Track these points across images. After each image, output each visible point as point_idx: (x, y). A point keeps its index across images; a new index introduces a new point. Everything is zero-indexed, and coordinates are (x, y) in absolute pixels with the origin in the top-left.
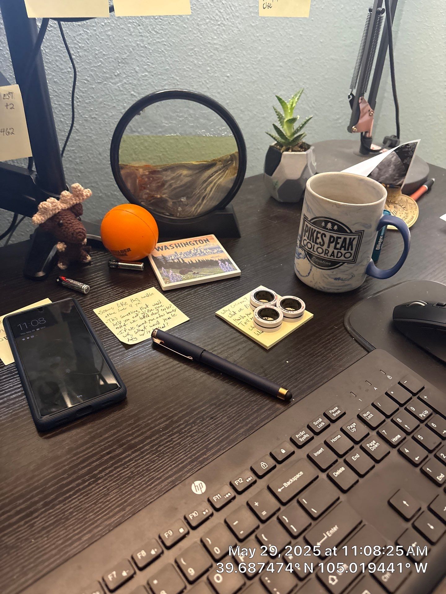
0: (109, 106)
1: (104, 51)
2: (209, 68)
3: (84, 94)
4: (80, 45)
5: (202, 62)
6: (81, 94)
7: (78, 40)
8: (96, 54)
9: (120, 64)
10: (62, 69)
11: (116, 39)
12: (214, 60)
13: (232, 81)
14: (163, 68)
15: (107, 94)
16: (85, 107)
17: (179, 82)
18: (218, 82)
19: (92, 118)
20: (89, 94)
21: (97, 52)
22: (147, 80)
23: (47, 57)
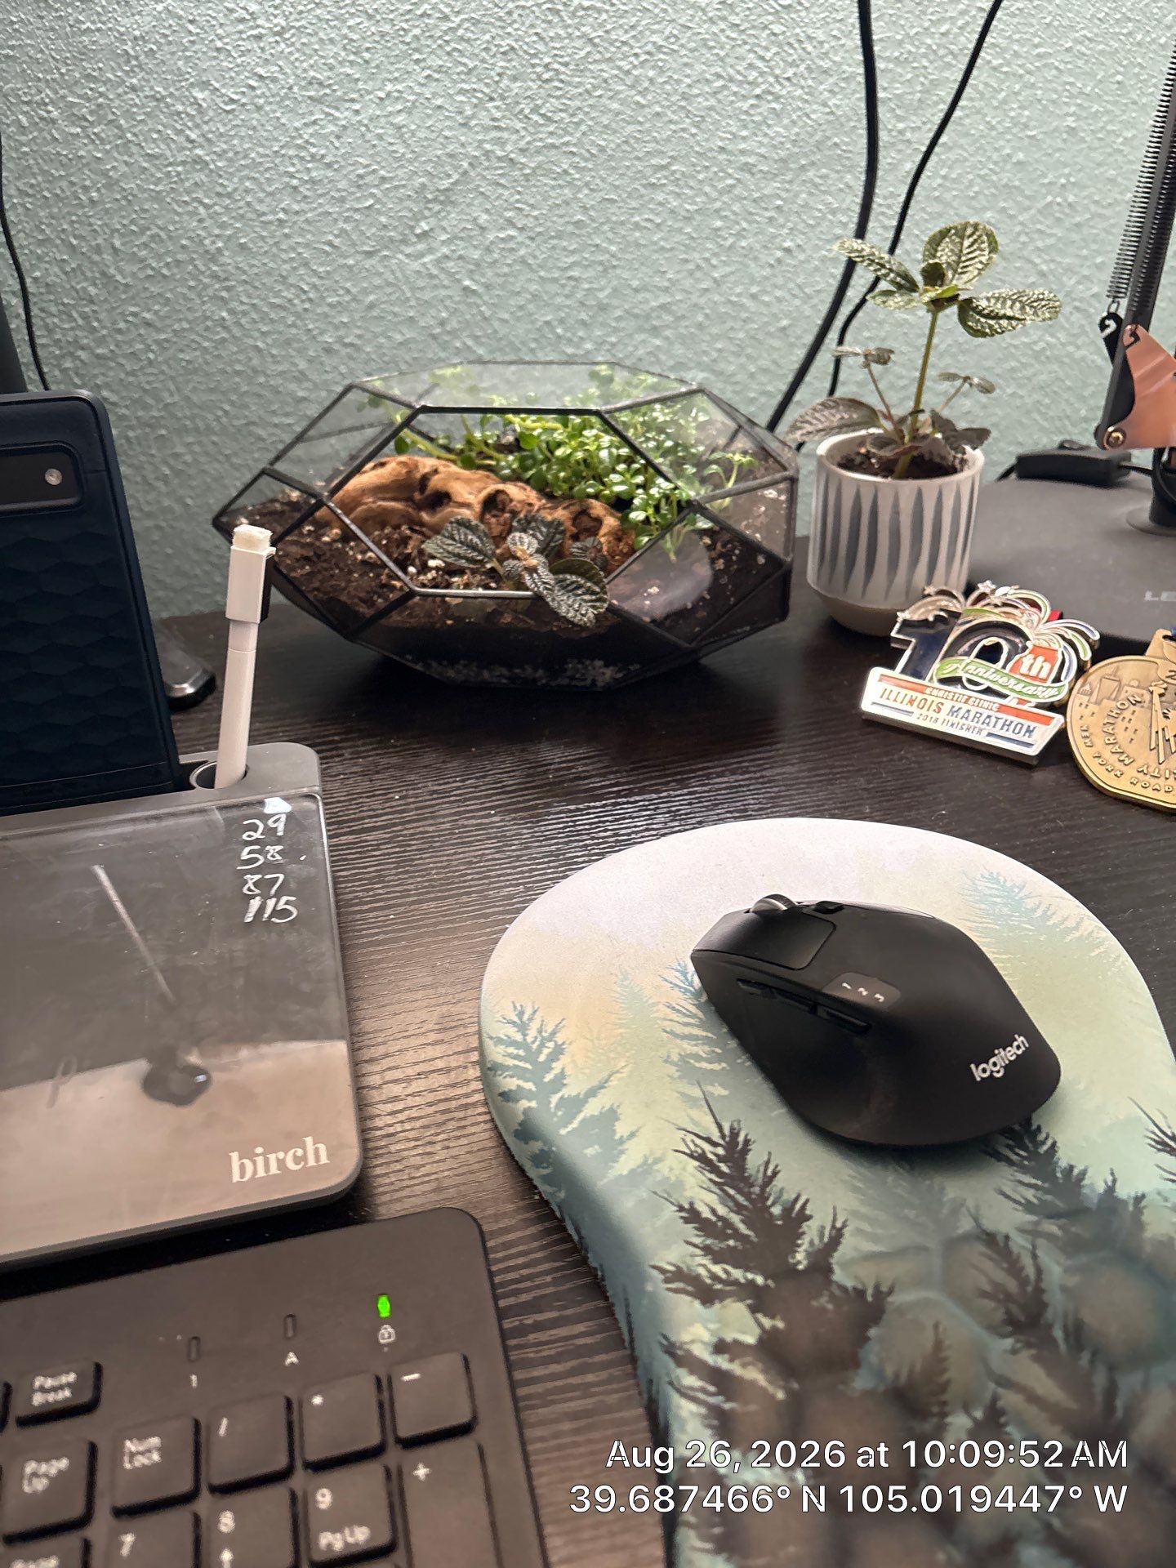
0: (395, 314)
1: (383, 167)
2: (718, 224)
3: (326, 282)
4: (313, 150)
5: (695, 203)
6: (314, 280)
7: (306, 136)
8: (361, 177)
9: (430, 206)
10: (264, 214)
11: (421, 134)
12: (740, 198)
13: (802, 262)
14: (567, 219)
15: (389, 284)
16: (326, 316)
17: (619, 259)
18: (753, 265)
19: (346, 345)
20: (337, 282)
21: (361, 171)
22: (513, 249)
23: (221, 181)
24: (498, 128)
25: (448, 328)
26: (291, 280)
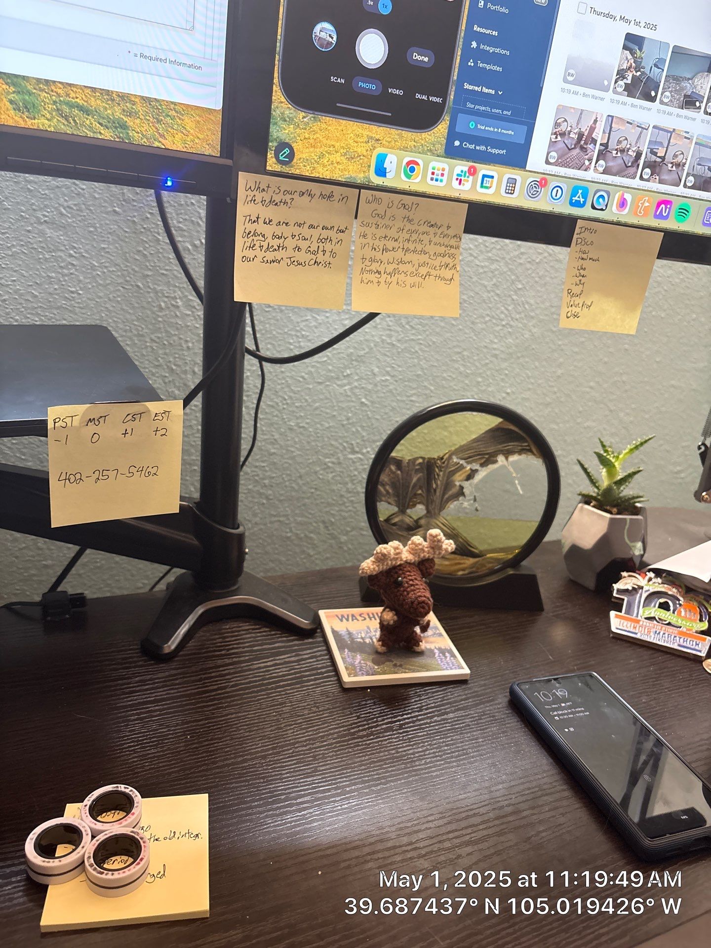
24: (390, 330)
25: (351, 421)
26: (280, 394)
